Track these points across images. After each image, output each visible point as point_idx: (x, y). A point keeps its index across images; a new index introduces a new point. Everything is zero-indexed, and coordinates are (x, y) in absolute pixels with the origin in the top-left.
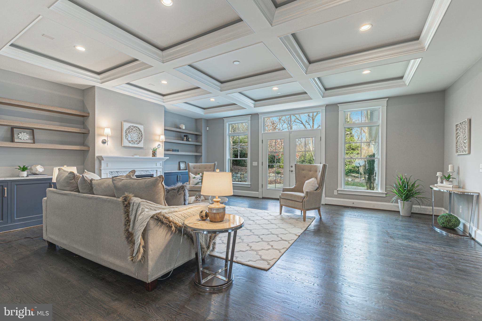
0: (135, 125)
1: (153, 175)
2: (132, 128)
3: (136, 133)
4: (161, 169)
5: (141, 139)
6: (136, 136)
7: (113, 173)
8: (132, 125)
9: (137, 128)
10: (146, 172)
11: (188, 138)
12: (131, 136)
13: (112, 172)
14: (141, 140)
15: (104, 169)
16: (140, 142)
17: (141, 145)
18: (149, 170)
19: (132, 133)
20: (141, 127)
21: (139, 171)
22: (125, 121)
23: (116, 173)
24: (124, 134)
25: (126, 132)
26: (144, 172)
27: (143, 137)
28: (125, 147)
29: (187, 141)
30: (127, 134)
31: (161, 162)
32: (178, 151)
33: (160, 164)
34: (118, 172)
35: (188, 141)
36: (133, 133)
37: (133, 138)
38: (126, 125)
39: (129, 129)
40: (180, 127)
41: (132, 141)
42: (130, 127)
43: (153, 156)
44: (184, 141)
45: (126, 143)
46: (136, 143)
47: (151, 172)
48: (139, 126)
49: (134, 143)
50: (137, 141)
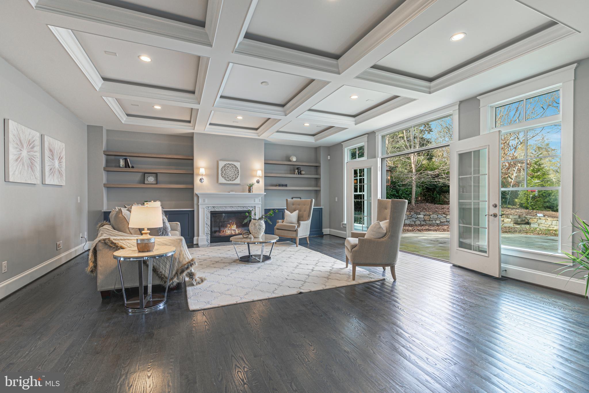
0: (230, 163)
1: (251, 210)
2: (228, 166)
3: (232, 170)
4: (261, 205)
5: (237, 175)
6: (232, 173)
7: (210, 208)
8: (228, 163)
9: (233, 166)
10: (243, 208)
11: (300, 171)
12: (227, 174)
13: (208, 207)
14: (237, 177)
15: (201, 204)
18: (246, 206)
19: (228, 170)
20: (238, 164)
21: (235, 206)
22: (220, 160)
23: (213, 208)
24: (220, 172)
25: (222, 170)
26: (241, 208)
27: (239, 173)
28: (221, 184)
29: (298, 174)
30: (222, 172)
31: (260, 198)
32: (286, 186)
33: (259, 200)
34: (215, 207)
35: (301, 174)
36: (229, 170)
37: (229, 175)
38: (222, 164)
39: (225, 167)
40: (290, 159)
41: (228, 178)
42: (226, 165)
43: (250, 191)
44: (295, 174)
45: (222, 180)
46: (232, 180)
47: (248, 208)
48: (235, 163)
49: (230, 180)
50: (233, 178)
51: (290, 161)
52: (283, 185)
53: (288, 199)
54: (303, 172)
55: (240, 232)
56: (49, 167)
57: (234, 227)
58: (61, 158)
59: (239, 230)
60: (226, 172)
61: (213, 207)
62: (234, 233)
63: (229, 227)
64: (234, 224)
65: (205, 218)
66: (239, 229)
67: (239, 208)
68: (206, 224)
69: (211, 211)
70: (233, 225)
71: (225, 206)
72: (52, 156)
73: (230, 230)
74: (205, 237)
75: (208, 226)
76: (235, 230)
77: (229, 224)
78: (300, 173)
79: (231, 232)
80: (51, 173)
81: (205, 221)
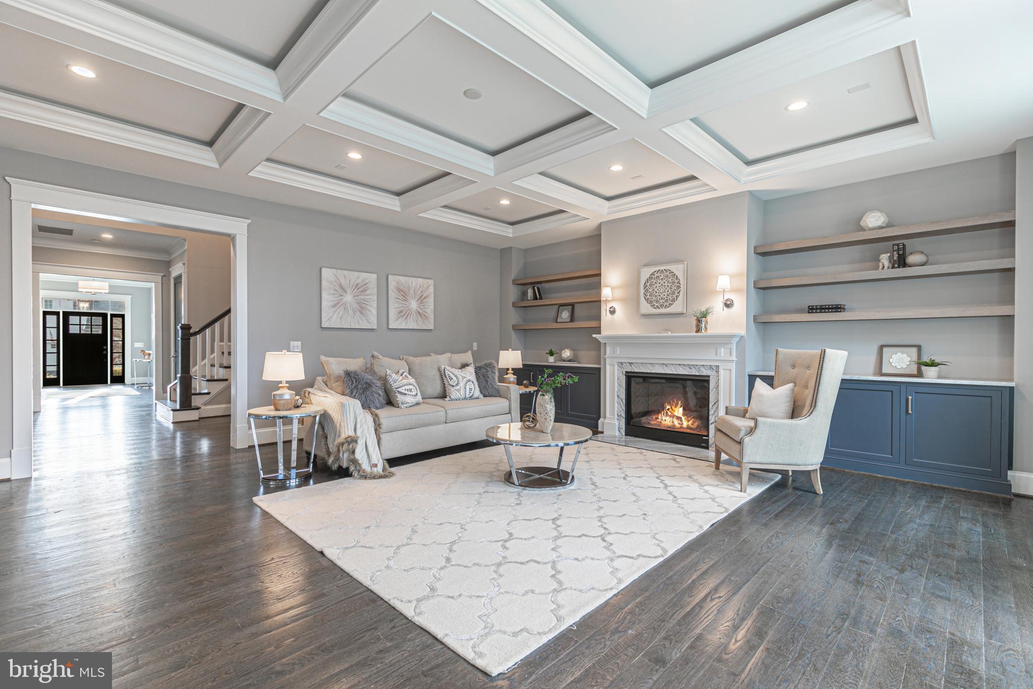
0: (662, 268)
1: (709, 376)
2: (658, 275)
3: (667, 284)
4: (734, 364)
5: (676, 294)
6: (666, 291)
7: (624, 365)
8: (658, 268)
9: (668, 273)
10: (690, 368)
12: (656, 293)
13: (622, 363)
14: (677, 297)
15: (610, 357)
16: (674, 300)
17: (677, 307)
18: (697, 365)
19: (658, 285)
20: (678, 269)
21: (672, 364)
22: (643, 266)
23: (628, 365)
24: (642, 291)
25: (647, 286)
26: (685, 368)
27: (682, 289)
28: (644, 316)
30: (646, 291)
32: (841, 308)
33: (729, 350)
34: (632, 363)
35: (903, 266)
36: (660, 285)
37: (660, 296)
38: (646, 273)
39: (651, 278)
40: (862, 224)
41: (657, 301)
42: (654, 275)
43: (698, 330)
44: (877, 268)
45: (646, 308)
46: (666, 305)
47: (701, 369)
48: (673, 268)
49: (662, 306)
50: (666, 301)
51: (863, 229)
52: (823, 309)
53: (779, 349)
54: (911, 259)
55: (692, 424)
56: (397, 309)
57: (679, 411)
58: (425, 298)
59: (688, 421)
60: (653, 290)
61: (630, 363)
62: (679, 424)
63: (668, 409)
64: (679, 405)
65: (616, 384)
66: (689, 419)
67: (681, 369)
68: (618, 396)
69: (626, 372)
70: (676, 407)
71: (651, 364)
72: (404, 297)
73: (670, 416)
74: (617, 423)
75: (620, 401)
76: (679, 418)
77: (669, 403)
78: (902, 262)
79: (673, 422)
80: (401, 316)
81: (616, 389)
